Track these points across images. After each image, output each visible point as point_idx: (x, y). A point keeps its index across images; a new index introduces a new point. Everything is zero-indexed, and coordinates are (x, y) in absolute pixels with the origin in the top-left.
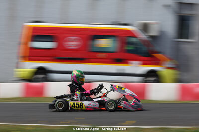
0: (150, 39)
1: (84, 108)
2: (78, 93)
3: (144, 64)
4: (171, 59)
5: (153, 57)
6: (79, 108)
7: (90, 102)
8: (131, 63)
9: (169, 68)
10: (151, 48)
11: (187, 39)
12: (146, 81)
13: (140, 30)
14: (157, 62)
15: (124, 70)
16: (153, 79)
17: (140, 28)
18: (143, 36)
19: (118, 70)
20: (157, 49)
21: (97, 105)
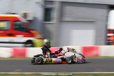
0: (28, 22)
1: (53, 62)
2: (49, 53)
3: (25, 36)
4: (40, 34)
5: (30, 32)
6: (50, 62)
7: (56, 59)
8: (17, 36)
9: (39, 39)
11: (50, 21)
12: (26, 47)
13: (22, 17)
14: (32, 35)
15: (13, 40)
16: (30, 45)
17: (22, 16)
18: (24, 20)
19: (10, 40)
20: (32, 28)
21: (61, 60)
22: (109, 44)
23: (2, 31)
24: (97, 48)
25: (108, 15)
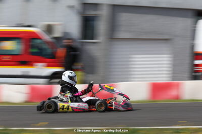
0: (54, 41)
3: (48, 66)
8: (36, 65)
10: (55, 50)
15: (28, 72)
17: (44, 30)
19: (23, 72)
22: (195, 78)
23: (8, 57)
24: (178, 85)
25: (195, 27)
